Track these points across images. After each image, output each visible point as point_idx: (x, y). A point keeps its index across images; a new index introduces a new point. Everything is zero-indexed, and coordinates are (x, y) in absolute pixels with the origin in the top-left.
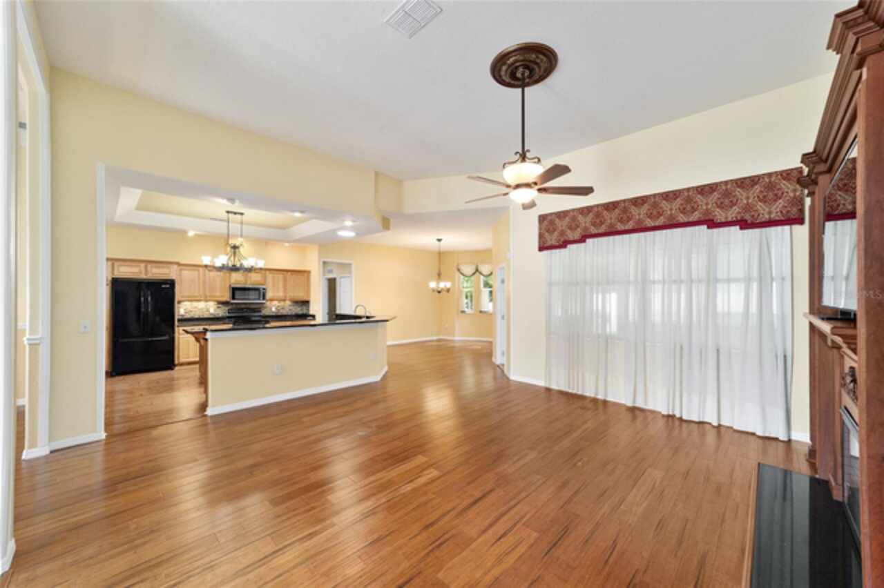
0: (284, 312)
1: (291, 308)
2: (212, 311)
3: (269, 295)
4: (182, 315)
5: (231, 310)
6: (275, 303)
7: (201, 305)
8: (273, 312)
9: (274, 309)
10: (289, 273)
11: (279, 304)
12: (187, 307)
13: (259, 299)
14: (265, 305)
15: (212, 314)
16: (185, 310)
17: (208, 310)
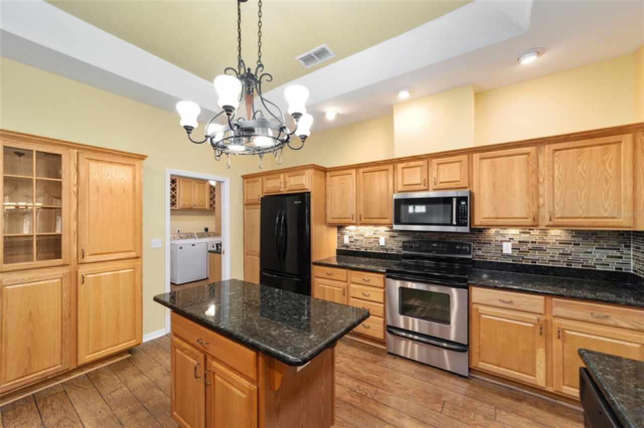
0: (543, 259)
1: (570, 249)
2: (382, 242)
3: (482, 214)
4: (347, 246)
5: (409, 242)
6: (513, 232)
7: (368, 231)
8: (508, 255)
9: (507, 248)
10: (547, 149)
11: (524, 237)
12: (353, 234)
13: (451, 225)
14: (482, 238)
15: (382, 248)
16: (350, 237)
17: (377, 240)
